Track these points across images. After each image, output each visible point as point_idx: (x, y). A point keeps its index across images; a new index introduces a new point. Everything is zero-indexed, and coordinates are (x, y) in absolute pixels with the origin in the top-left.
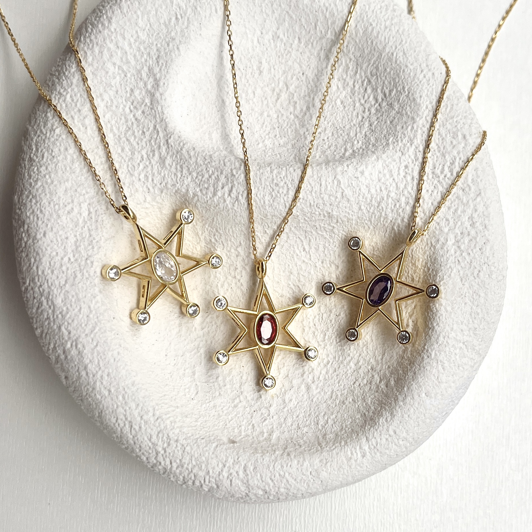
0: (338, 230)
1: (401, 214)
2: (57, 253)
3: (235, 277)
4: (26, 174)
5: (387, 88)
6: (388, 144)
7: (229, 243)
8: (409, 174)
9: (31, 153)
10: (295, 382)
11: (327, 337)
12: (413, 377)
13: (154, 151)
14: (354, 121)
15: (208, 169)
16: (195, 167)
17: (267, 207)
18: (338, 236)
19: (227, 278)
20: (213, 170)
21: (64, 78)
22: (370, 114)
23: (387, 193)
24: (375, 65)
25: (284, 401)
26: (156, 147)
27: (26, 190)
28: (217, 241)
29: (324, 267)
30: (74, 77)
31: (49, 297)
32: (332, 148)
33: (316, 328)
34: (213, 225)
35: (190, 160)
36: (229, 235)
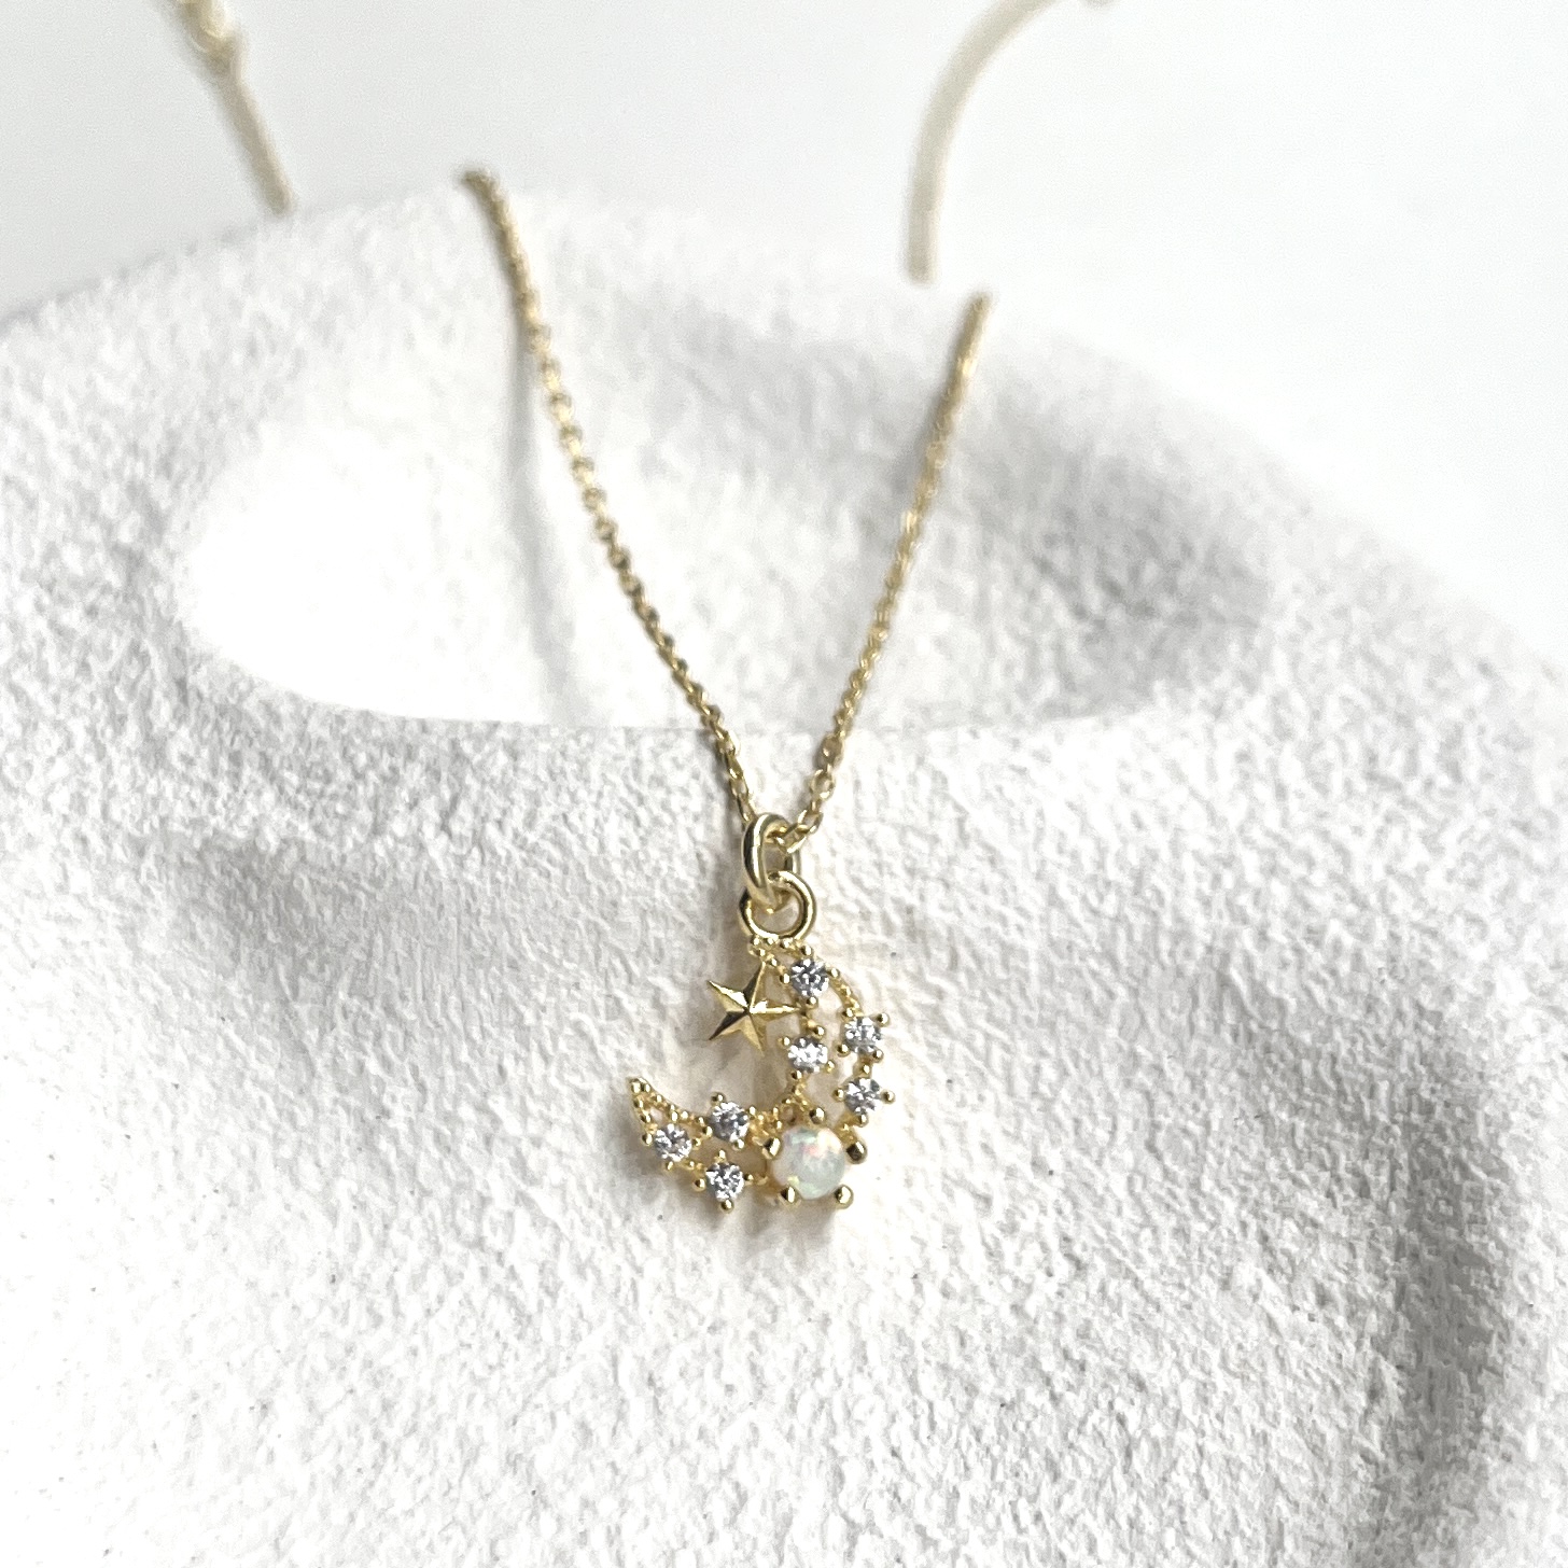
0: (965, 1013)
1: (1250, 911)
3: (479, 1243)
7: (450, 1072)
8: (1261, 778)
11: (963, 1508)
13: (123, 719)
15: (352, 751)
16: (296, 750)
17: (616, 869)
18: (969, 1045)
19: (438, 1250)
23: (1168, 836)
26: (131, 705)
28: (386, 1063)
29: (920, 1206)
33: (903, 1468)
34: (371, 982)
35: (274, 731)
36: (446, 1027)
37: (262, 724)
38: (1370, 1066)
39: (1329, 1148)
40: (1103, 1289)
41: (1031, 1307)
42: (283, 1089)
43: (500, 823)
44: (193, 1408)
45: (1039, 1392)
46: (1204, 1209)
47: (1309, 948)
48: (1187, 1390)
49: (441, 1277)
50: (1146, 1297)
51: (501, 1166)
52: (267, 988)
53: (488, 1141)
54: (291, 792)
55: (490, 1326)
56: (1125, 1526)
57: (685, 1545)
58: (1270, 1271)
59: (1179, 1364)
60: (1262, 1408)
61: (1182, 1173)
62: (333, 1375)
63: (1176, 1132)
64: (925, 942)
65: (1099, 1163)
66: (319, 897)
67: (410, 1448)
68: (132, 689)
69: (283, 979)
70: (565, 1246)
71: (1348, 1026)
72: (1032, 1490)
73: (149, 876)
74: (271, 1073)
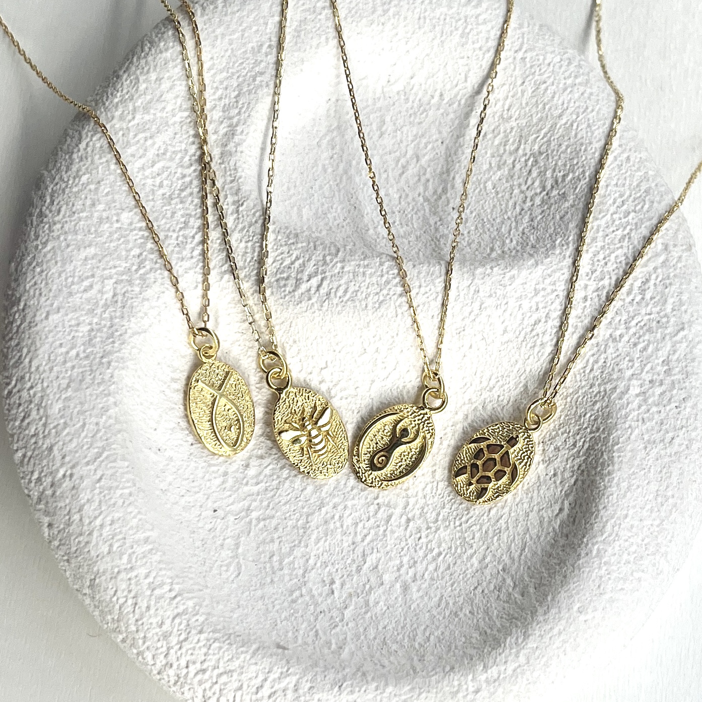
2: (61, 344)
4: (32, 233)
5: (560, 172)
6: (553, 247)
9: (43, 206)
12: (562, 582)
14: (509, 213)
20: (299, 254)
21: (103, 110)
22: (533, 205)
24: (545, 139)
25: (367, 603)
27: (28, 254)
30: (117, 110)
31: (42, 403)
32: (474, 246)
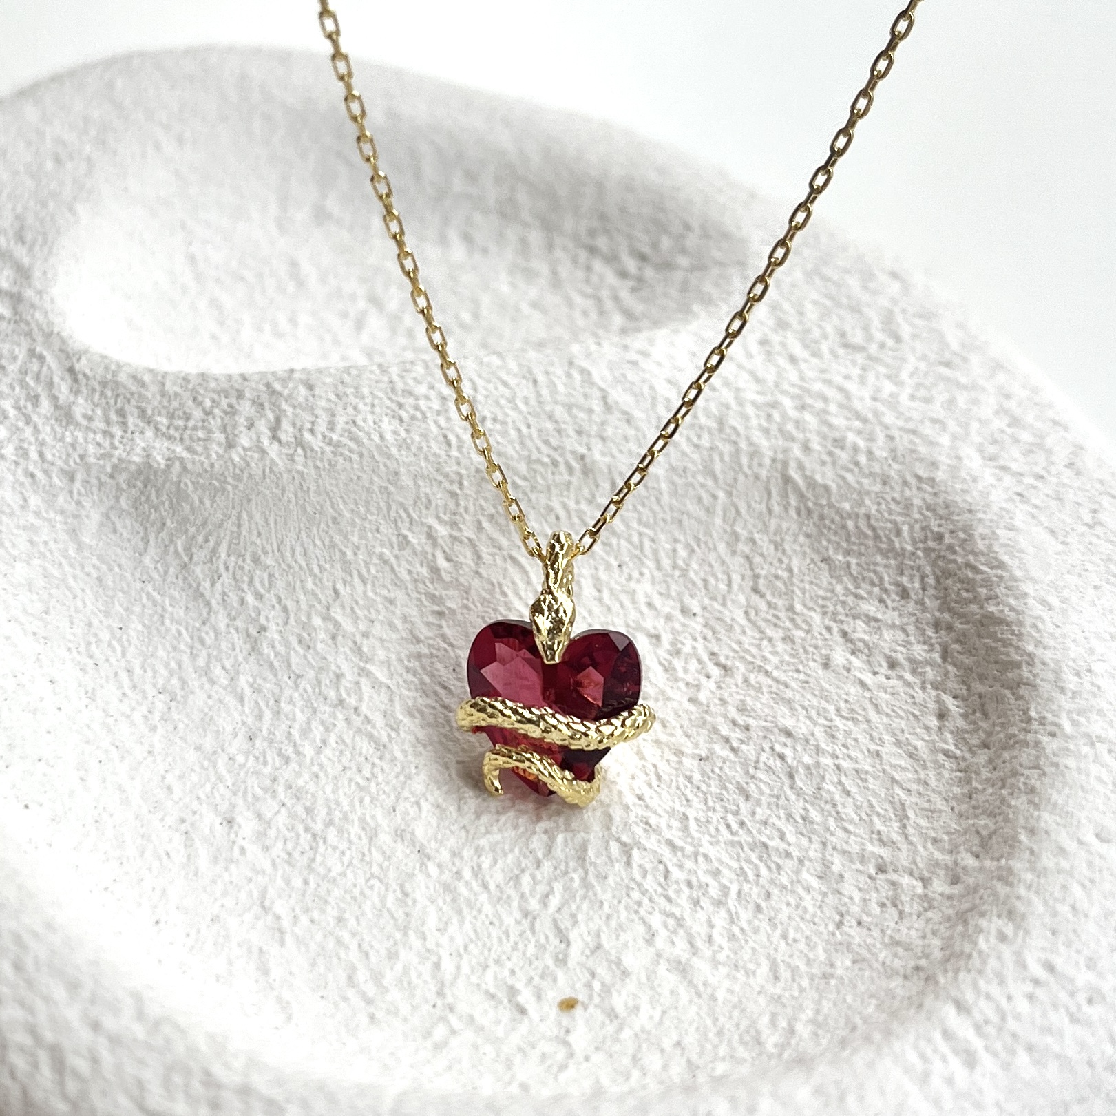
1: (795, 433)
3: (341, 702)
7: (302, 597)
10: (628, 961)
11: (693, 825)
13: (37, 397)
15: (200, 398)
16: (160, 402)
17: (394, 451)
18: (629, 541)
19: (315, 711)
20: (215, 396)
26: (40, 388)
28: (259, 597)
33: (647, 807)
34: (242, 544)
35: (143, 392)
36: (296, 568)
37: (134, 389)
38: (893, 517)
39: (875, 572)
40: (746, 680)
41: (703, 696)
42: (191, 622)
43: (312, 431)
44: (183, 827)
45: (722, 749)
46: (799, 621)
47: (837, 451)
48: (819, 732)
49: (321, 728)
50: (777, 681)
51: (345, 653)
52: (170, 558)
53: (334, 638)
54: (164, 429)
55: (360, 754)
56: (800, 821)
57: (523, 871)
58: (853, 653)
59: (810, 718)
60: (871, 736)
61: (780, 603)
62: (268, 796)
63: (771, 578)
64: (595, 478)
65: (724, 605)
66: (199, 492)
67: (332, 834)
68: (37, 377)
69: (180, 549)
70: (397, 699)
71: (873, 495)
72: (735, 808)
73: (79, 494)
74: (182, 613)
